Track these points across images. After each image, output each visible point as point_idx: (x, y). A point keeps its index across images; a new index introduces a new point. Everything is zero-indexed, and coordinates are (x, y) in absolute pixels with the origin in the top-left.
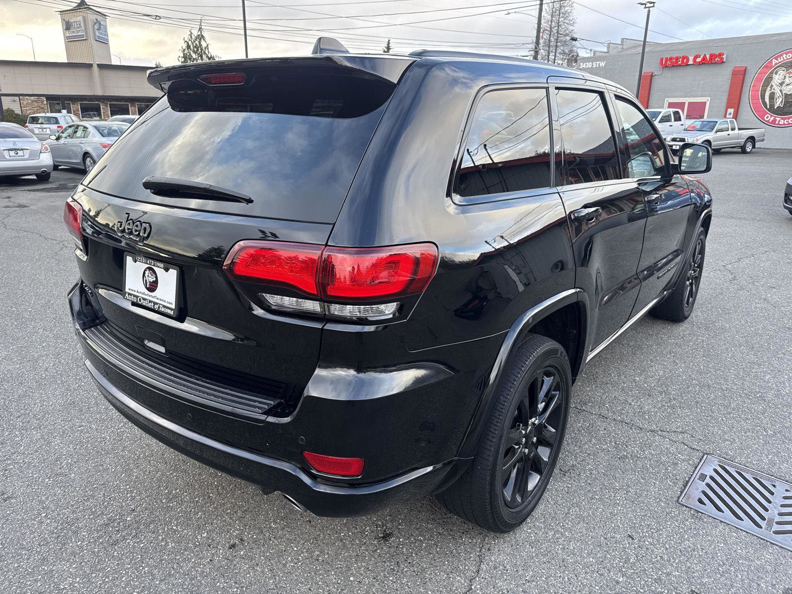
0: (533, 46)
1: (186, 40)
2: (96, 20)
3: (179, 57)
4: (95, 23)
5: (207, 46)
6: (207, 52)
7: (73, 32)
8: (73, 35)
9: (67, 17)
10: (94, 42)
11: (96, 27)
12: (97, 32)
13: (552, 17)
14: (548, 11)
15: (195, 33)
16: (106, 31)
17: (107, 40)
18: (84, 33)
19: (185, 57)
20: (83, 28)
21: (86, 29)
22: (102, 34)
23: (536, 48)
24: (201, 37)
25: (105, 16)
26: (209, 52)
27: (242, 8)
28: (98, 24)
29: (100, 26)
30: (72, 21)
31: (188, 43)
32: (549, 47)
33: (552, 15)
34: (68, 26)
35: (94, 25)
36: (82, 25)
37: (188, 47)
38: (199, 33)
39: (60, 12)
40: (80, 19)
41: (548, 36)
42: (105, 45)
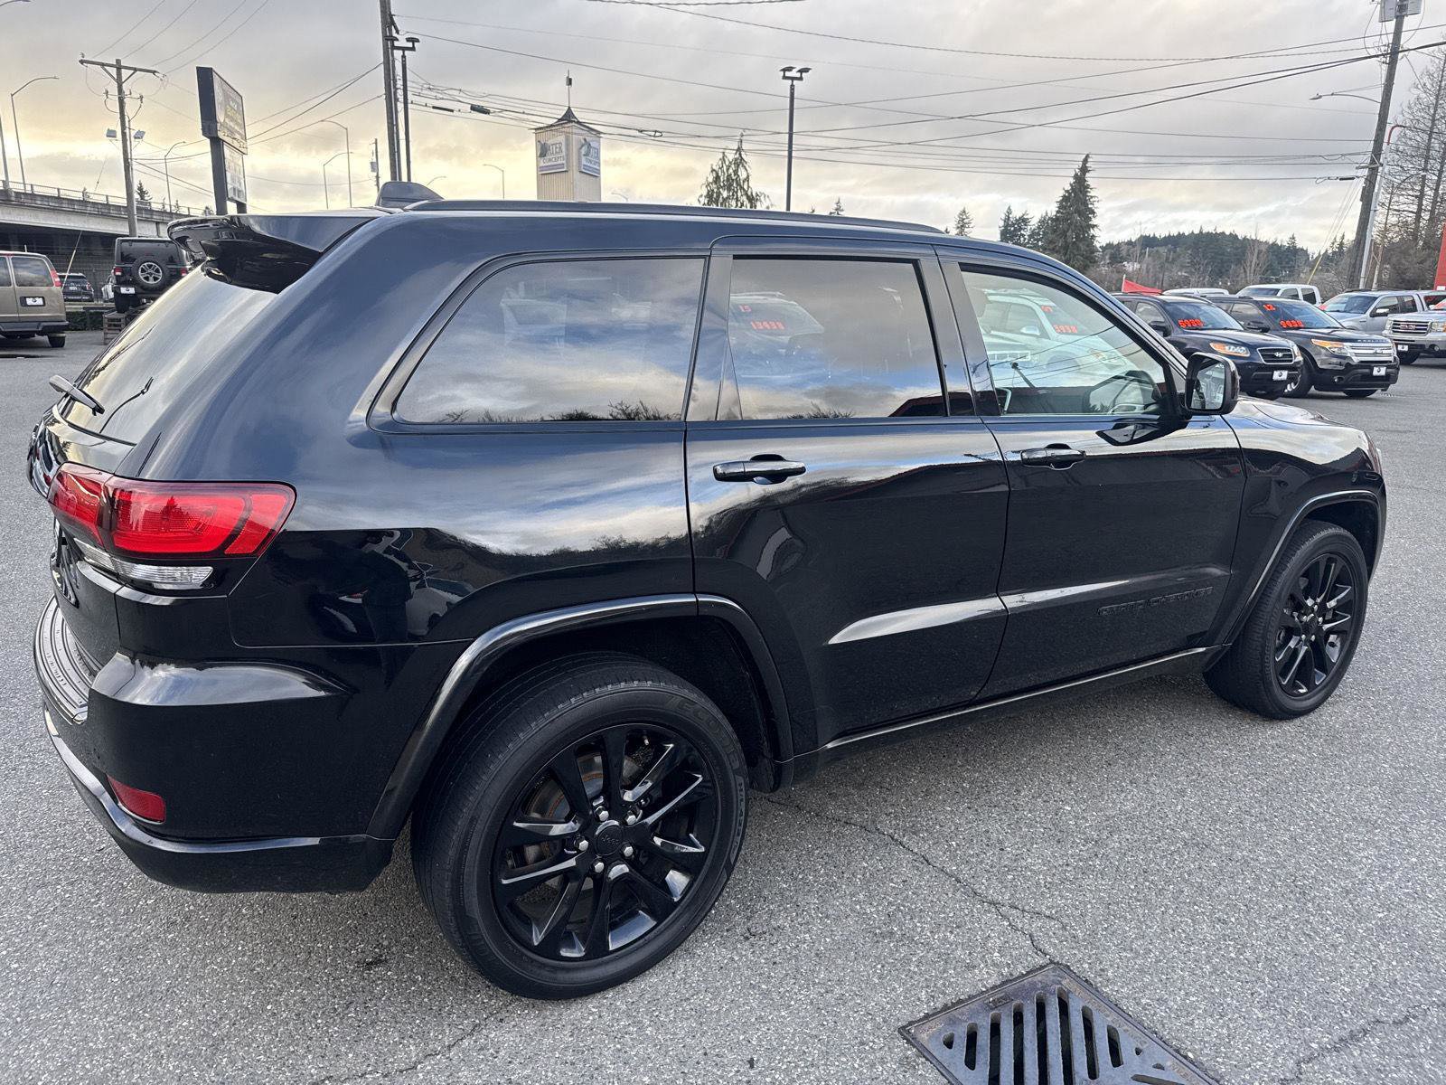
0: (1366, 159)
1: (714, 167)
2: (585, 140)
3: (701, 196)
4: (583, 146)
5: (748, 176)
6: (746, 187)
7: (550, 160)
8: (549, 164)
9: (544, 137)
10: (577, 175)
11: (583, 151)
12: (583, 158)
13: (1437, 99)
14: (1429, 86)
15: (731, 156)
16: (598, 157)
17: (599, 170)
18: (564, 162)
19: (709, 196)
20: (564, 154)
21: (567, 155)
22: (590, 161)
23: (1373, 162)
24: (740, 162)
25: (600, 133)
26: (748, 187)
27: (788, 112)
28: (586, 146)
29: (591, 151)
30: (549, 142)
31: (717, 174)
32: (1427, 159)
33: (1437, 96)
34: (543, 151)
35: (581, 148)
36: (563, 148)
37: (717, 178)
38: (737, 156)
39: (535, 129)
40: (561, 139)
41: (1426, 137)
42: (594, 179)
